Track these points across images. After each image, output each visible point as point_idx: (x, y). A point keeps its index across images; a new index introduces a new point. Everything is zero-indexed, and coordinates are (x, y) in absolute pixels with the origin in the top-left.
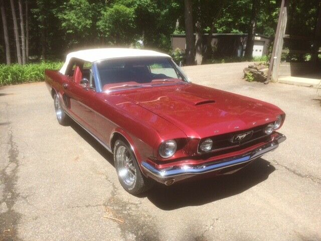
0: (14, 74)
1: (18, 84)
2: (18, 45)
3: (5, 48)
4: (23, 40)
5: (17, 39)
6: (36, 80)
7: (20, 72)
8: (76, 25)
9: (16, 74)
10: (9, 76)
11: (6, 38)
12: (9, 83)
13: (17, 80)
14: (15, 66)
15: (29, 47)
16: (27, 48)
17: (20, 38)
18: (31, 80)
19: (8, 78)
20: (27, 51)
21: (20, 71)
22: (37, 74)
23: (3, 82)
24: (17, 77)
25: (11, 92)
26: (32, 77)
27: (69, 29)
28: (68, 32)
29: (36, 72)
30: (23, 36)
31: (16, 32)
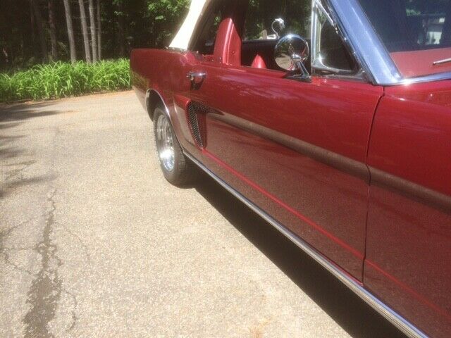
0: (76, 77)
1: (84, 95)
2: (86, 42)
3: (69, 48)
4: (93, 32)
5: (85, 33)
6: (112, 89)
7: (86, 75)
8: (169, 6)
9: (79, 78)
10: (68, 82)
11: (70, 32)
12: (68, 94)
13: (82, 87)
14: (78, 65)
15: (102, 46)
16: (99, 47)
17: (89, 31)
18: (105, 89)
19: (66, 85)
20: (99, 50)
21: (86, 73)
22: (113, 78)
23: (59, 92)
24: (82, 84)
25: (70, 109)
26: (106, 84)
27: (159, 14)
28: (157, 18)
29: (111, 74)
30: (92, 27)
31: (83, 22)
